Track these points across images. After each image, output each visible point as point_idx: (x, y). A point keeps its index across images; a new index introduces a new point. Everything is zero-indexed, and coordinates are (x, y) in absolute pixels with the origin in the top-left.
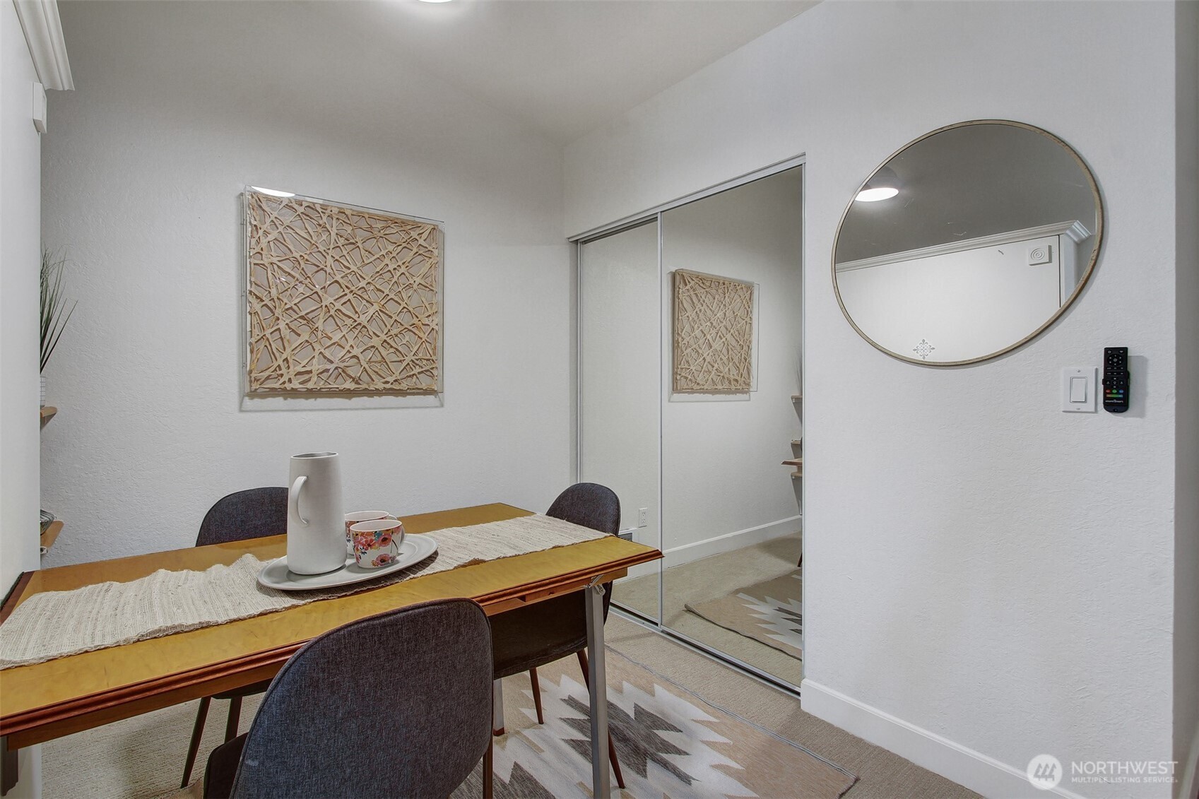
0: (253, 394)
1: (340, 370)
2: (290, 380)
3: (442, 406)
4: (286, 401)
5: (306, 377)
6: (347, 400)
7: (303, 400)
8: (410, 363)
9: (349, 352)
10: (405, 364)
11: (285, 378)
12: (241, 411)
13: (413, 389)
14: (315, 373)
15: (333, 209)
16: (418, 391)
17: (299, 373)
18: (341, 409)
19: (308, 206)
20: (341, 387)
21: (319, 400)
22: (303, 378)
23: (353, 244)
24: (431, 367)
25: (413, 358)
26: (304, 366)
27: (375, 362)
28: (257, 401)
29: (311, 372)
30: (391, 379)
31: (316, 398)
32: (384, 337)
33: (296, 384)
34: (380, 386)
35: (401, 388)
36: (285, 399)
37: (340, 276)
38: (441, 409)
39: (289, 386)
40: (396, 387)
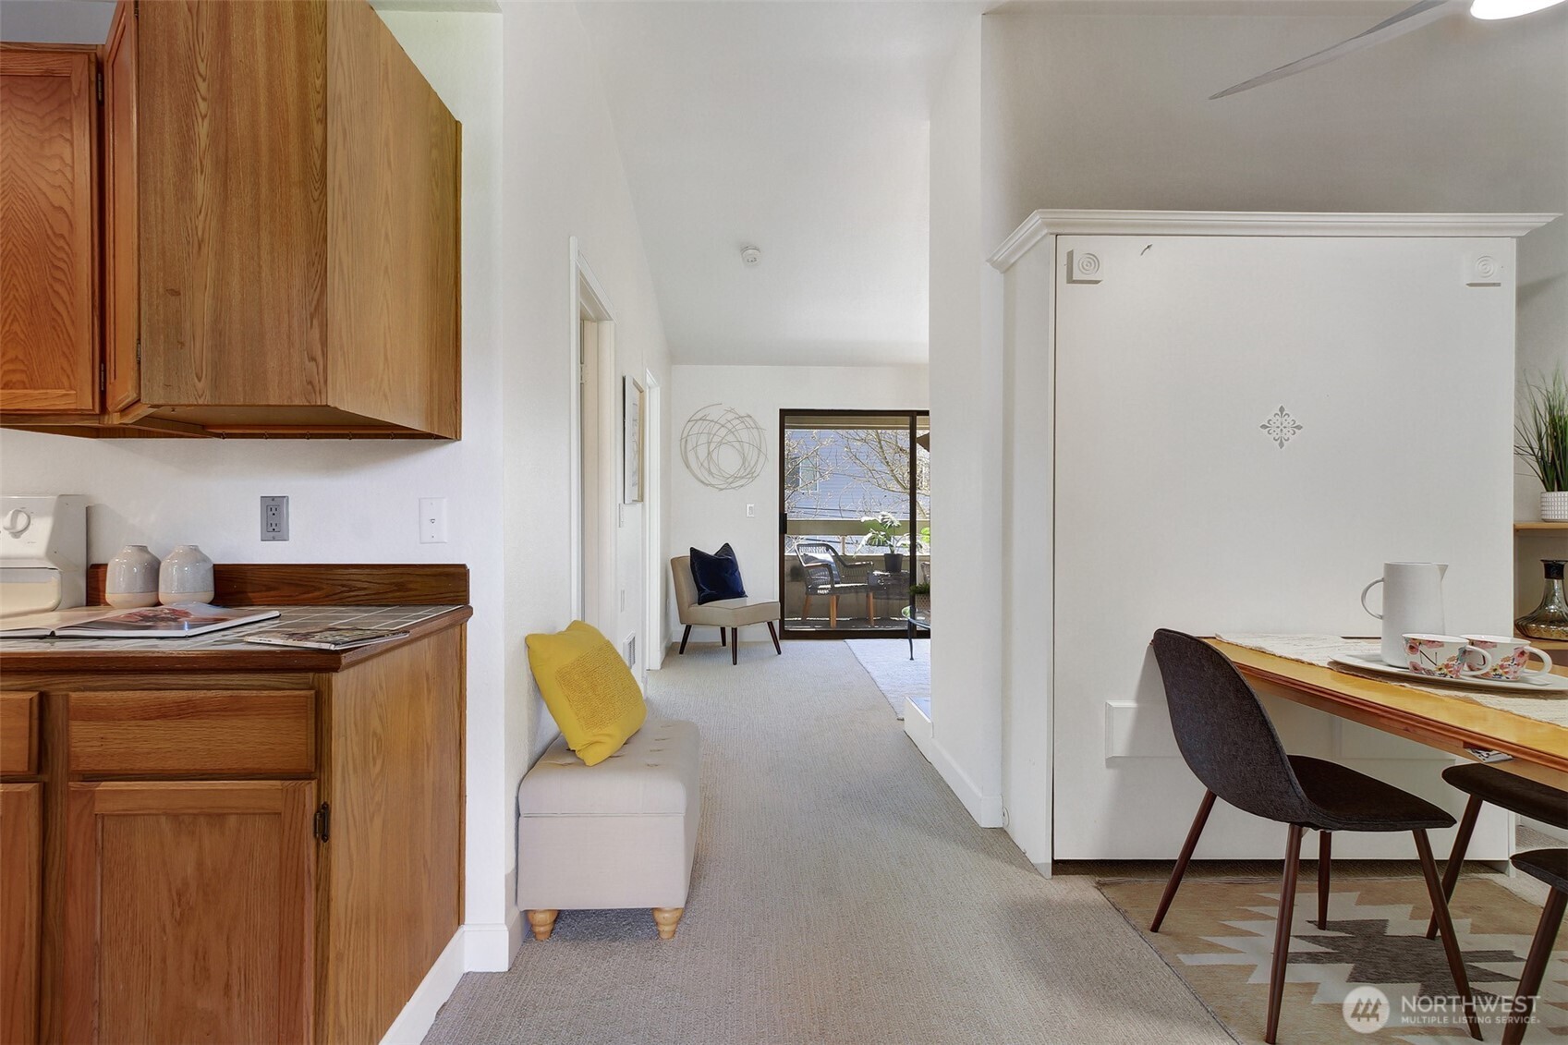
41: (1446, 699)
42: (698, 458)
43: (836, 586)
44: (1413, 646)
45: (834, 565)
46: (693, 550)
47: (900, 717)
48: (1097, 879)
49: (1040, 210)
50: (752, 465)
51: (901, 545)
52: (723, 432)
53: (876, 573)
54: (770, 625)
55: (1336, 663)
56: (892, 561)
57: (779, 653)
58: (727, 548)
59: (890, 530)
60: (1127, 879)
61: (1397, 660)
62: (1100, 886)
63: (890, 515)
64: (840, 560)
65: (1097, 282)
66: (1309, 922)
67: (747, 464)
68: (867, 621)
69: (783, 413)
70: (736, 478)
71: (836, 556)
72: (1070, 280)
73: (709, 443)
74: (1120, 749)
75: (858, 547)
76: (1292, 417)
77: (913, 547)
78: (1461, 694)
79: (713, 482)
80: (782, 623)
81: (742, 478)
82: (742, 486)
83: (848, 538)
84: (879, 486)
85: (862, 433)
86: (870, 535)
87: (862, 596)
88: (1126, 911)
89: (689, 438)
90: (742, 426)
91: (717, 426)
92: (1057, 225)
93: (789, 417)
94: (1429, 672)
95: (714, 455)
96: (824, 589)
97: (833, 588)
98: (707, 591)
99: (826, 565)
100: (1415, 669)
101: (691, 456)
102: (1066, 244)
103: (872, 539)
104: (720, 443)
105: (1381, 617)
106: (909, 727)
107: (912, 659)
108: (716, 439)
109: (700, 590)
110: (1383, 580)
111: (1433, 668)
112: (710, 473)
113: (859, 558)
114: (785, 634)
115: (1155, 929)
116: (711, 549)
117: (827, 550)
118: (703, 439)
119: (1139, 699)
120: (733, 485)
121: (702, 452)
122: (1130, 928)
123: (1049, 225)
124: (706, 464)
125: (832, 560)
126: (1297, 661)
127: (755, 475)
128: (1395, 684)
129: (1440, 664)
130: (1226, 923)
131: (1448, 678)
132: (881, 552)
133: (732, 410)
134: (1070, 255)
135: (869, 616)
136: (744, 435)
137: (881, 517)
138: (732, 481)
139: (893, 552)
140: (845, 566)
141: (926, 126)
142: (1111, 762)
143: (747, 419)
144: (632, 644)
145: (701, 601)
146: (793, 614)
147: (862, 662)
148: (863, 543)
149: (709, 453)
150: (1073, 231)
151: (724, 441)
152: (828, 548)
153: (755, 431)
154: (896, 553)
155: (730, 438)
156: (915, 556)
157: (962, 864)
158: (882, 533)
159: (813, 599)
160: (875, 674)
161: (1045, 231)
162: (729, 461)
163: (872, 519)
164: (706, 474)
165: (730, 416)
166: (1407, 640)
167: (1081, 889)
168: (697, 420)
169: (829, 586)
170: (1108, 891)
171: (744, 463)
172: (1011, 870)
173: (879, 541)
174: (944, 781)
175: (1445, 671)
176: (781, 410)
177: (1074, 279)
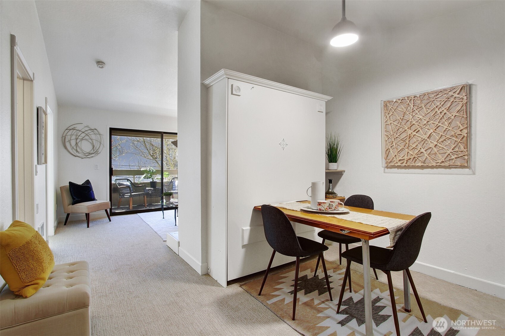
0: (387, 167)
1: (416, 158)
2: (397, 163)
3: (474, 174)
4: (398, 170)
5: (403, 161)
6: (421, 170)
7: (404, 170)
8: (450, 154)
9: (419, 151)
10: (447, 154)
11: (395, 162)
12: (384, 173)
13: (453, 166)
14: (406, 160)
15: (412, 97)
16: (456, 166)
17: (400, 160)
18: (419, 174)
19: (402, 99)
20: (417, 165)
21: (410, 170)
22: (402, 162)
23: (421, 107)
24: (463, 154)
25: (452, 151)
26: (402, 157)
27: (433, 154)
28: (389, 170)
29: (404, 159)
30: (440, 161)
31: (409, 169)
32: (436, 143)
33: (399, 164)
34: (434, 164)
35: (445, 165)
36: (398, 169)
37: (415, 122)
38: (473, 176)
39: (396, 165)
40: (443, 164)
41: (329, 217)
42: (71, 145)
43: (132, 194)
44: (320, 204)
45: (131, 186)
46: (70, 183)
47: (164, 240)
48: (240, 284)
49: (224, 69)
50: (97, 148)
51: (157, 178)
52: (83, 135)
53: (147, 188)
54: (106, 211)
55: (302, 210)
56: (153, 184)
57: (110, 221)
58: (88, 182)
59: (151, 174)
60: (248, 281)
61: (315, 208)
62: (241, 286)
63: (152, 168)
64: (133, 185)
65: (239, 96)
66: (292, 280)
67: (95, 148)
68: (144, 206)
69: (111, 129)
70: (90, 154)
71: (131, 183)
72: (232, 93)
73: (77, 139)
74: (246, 242)
75: (141, 179)
76: (286, 142)
77: (162, 179)
78: (332, 216)
79: (78, 155)
80: (111, 209)
81: (92, 154)
82: (92, 157)
83: (135, 176)
84: (145, 157)
85: (138, 138)
86: (145, 175)
87: (142, 197)
88: (250, 292)
89: (67, 137)
90: (92, 133)
91: (81, 133)
92: (229, 75)
93: (113, 131)
94: (323, 210)
95: (79, 144)
96: (127, 195)
97: (131, 194)
98: (77, 199)
99: (128, 187)
100: (320, 210)
101: (68, 144)
102: (231, 82)
103: (145, 176)
104: (82, 139)
105: (311, 197)
106: (169, 243)
107: (164, 218)
108: (80, 137)
109: (73, 199)
110: (311, 187)
111: (324, 209)
112: (77, 151)
113: (141, 184)
114: (111, 214)
115: (260, 294)
116: (80, 182)
117: (128, 181)
118: (74, 137)
119: (250, 226)
120: (88, 157)
121: (73, 143)
122: (252, 297)
123: (226, 74)
124: (75, 148)
125: (130, 184)
126: (293, 210)
127: (98, 152)
128: (317, 215)
129: (325, 208)
130: (275, 287)
131: (326, 212)
132: (150, 180)
133: (87, 126)
134: (232, 85)
135: (145, 204)
136: (93, 137)
137: (148, 169)
138: (88, 155)
139: (153, 181)
140: (135, 186)
141: (176, 33)
142: (244, 246)
143: (95, 130)
144: (42, 227)
145: (74, 203)
146: (114, 205)
147: (145, 221)
148: (142, 178)
149: (76, 143)
150: (234, 78)
151: (84, 139)
152: (128, 180)
153: (98, 135)
154: (154, 181)
155: (87, 137)
156: (163, 182)
157: (198, 290)
158: (149, 174)
159: (123, 199)
160: (151, 225)
161: (225, 76)
162: (86, 146)
163: (145, 169)
164: (75, 152)
165: (87, 129)
166: (318, 202)
167: (236, 288)
168: (71, 129)
169: (129, 194)
170: (244, 287)
171: (93, 147)
172: (214, 288)
173: (148, 177)
174: (185, 261)
175: (326, 210)
176: (110, 128)
177: (233, 93)
